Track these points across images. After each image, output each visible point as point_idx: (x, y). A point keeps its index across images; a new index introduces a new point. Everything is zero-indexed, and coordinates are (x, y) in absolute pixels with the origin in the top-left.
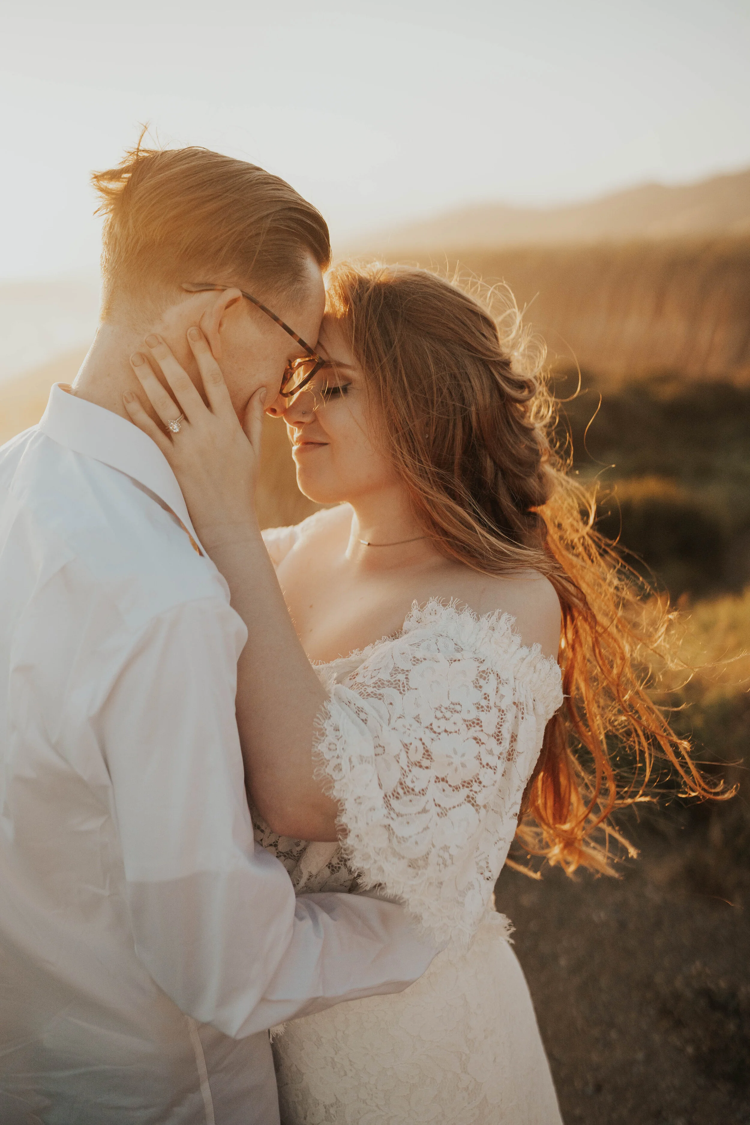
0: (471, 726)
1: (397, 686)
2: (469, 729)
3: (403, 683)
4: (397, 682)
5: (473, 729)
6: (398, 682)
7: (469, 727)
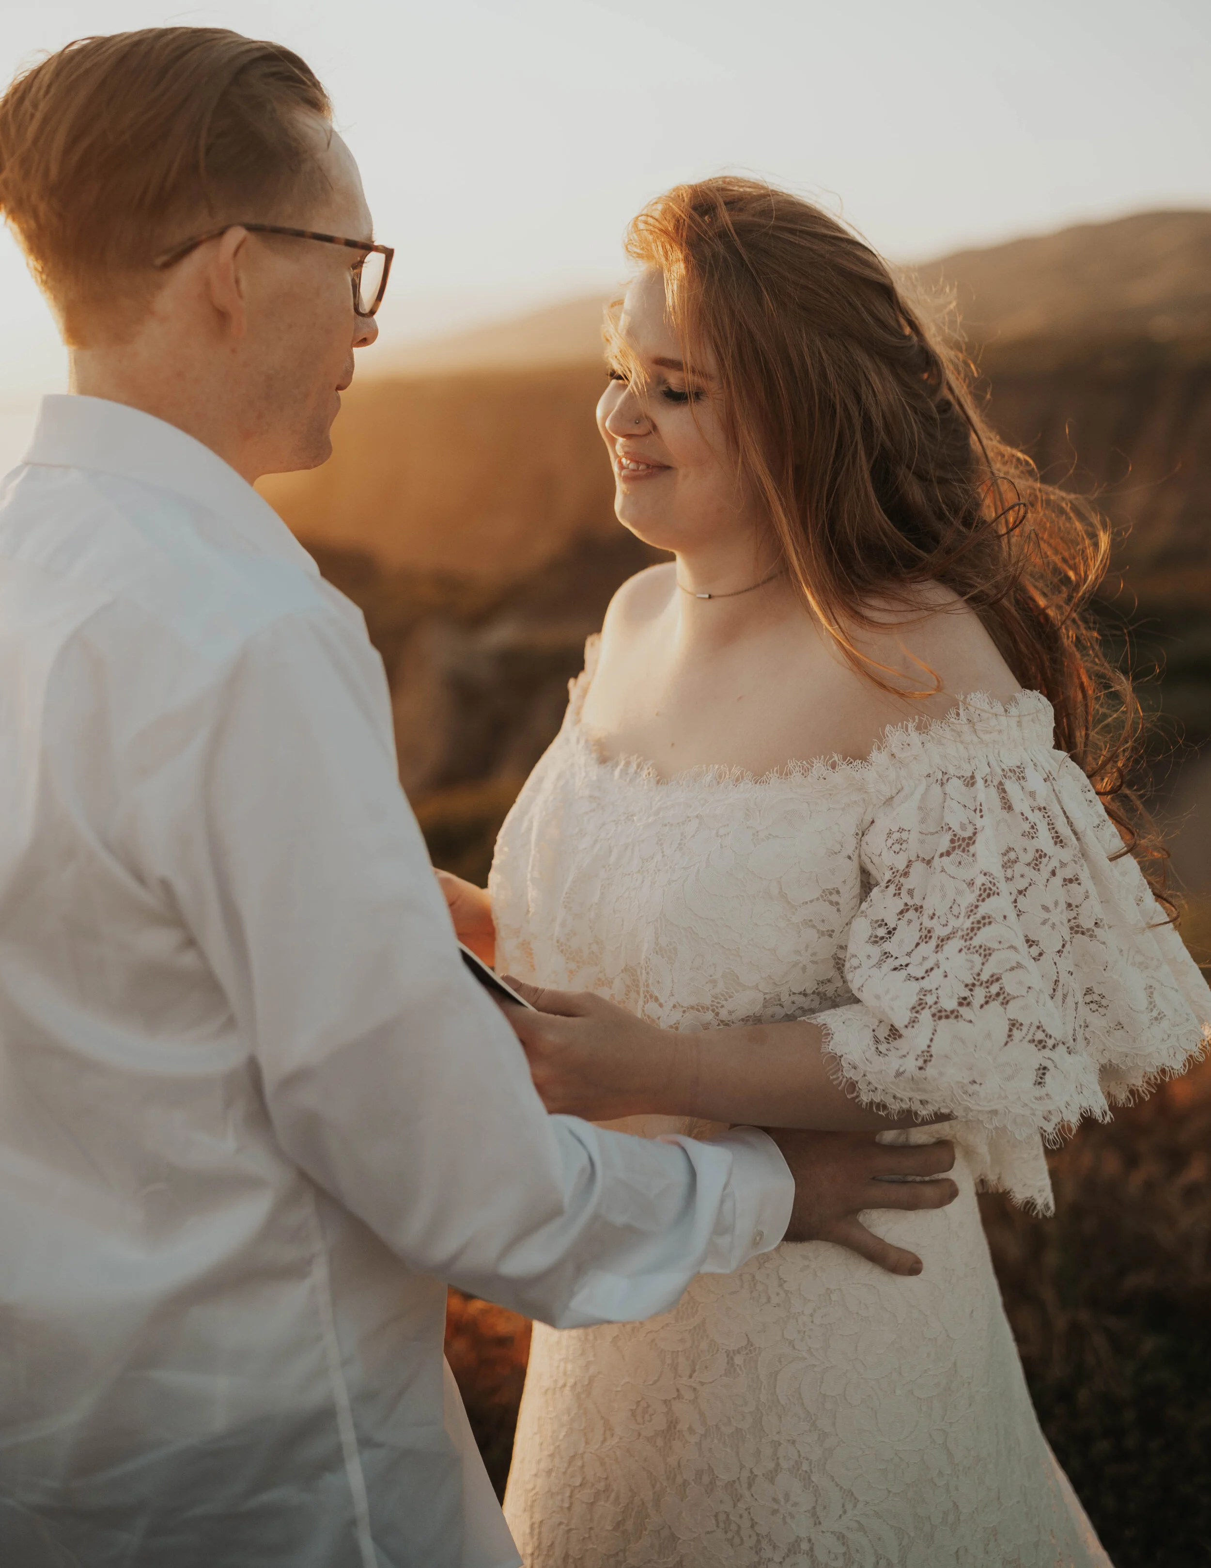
0: (1036, 865)
1: (988, 891)
2: (1039, 870)
3: (990, 882)
4: (983, 888)
5: (1042, 866)
6: (985, 887)
7: (1036, 867)
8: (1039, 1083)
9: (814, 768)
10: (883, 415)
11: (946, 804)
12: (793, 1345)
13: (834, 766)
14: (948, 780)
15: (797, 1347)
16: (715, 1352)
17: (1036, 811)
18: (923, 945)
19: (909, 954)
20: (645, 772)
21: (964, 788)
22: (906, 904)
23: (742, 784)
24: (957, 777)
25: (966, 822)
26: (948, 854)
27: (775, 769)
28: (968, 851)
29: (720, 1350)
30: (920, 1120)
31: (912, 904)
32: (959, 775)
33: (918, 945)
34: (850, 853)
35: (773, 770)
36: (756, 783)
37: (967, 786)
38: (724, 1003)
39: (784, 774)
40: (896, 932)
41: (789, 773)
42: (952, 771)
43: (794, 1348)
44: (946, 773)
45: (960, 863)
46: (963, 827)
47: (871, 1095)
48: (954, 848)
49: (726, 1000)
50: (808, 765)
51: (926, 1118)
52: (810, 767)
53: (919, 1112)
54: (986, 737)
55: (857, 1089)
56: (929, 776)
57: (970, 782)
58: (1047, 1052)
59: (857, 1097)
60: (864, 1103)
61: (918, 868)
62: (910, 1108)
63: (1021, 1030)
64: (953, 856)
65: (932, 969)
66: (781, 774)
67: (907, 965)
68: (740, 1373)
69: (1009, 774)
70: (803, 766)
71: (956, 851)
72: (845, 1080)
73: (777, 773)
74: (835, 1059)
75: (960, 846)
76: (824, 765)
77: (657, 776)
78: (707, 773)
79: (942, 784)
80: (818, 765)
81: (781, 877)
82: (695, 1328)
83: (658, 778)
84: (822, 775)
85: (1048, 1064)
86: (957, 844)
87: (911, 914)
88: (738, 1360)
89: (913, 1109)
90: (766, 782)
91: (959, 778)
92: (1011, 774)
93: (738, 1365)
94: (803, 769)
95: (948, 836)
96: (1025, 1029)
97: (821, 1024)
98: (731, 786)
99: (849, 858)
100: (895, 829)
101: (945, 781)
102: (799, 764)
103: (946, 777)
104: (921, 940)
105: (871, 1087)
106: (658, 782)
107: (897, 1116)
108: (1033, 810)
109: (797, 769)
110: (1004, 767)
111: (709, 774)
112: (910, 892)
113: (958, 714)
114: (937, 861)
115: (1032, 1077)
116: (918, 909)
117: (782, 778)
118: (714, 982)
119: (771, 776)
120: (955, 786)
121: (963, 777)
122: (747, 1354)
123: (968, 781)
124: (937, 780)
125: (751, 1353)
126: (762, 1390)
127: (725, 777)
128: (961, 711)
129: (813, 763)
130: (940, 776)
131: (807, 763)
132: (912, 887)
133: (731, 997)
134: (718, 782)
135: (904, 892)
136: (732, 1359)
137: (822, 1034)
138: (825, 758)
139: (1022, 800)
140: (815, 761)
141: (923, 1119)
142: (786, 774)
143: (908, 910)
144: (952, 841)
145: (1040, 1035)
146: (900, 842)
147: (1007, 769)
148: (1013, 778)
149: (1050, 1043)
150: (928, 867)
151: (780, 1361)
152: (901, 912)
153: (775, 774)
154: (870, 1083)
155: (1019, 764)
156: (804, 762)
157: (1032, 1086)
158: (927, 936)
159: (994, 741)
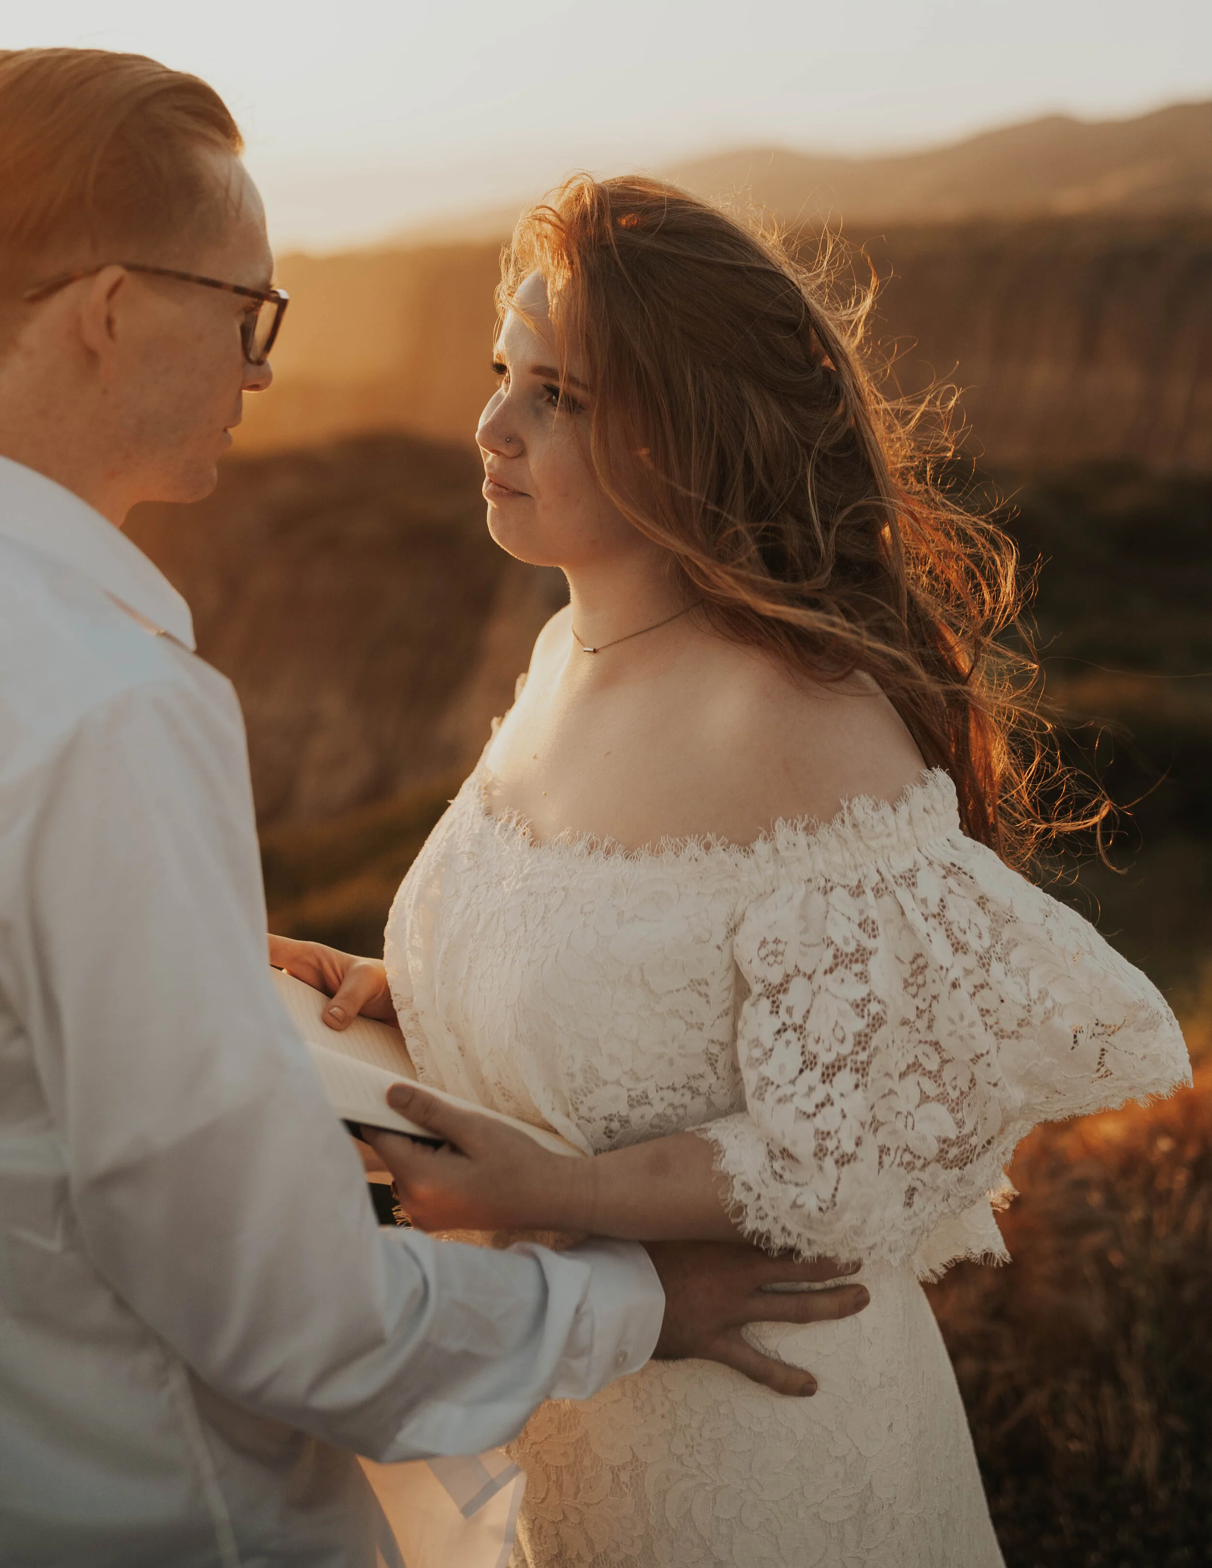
8: (909, 1204)
9: (687, 847)
10: (765, 460)
11: (829, 916)
12: (682, 1461)
13: (708, 846)
14: (832, 889)
15: (685, 1463)
16: (599, 1469)
17: (931, 919)
18: (807, 1072)
19: (793, 1082)
20: (521, 831)
21: (849, 897)
22: (784, 1024)
23: (612, 858)
24: (841, 886)
25: (849, 935)
26: (831, 970)
27: (647, 845)
28: (850, 968)
29: (604, 1466)
30: (800, 1260)
31: (790, 1024)
32: (843, 884)
33: (801, 1071)
34: (720, 942)
35: (644, 847)
36: (626, 858)
37: (853, 895)
38: (583, 1099)
39: (656, 851)
40: (774, 1053)
41: (660, 851)
42: (836, 878)
43: (683, 1464)
44: (829, 881)
45: (843, 981)
46: (846, 941)
47: (758, 1224)
48: (837, 965)
49: (586, 1096)
50: (681, 844)
51: (808, 1261)
52: (683, 846)
53: (802, 1252)
54: (873, 844)
55: (744, 1213)
56: (809, 880)
57: (857, 891)
58: (916, 1173)
59: (741, 1223)
60: (746, 1232)
61: (798, 985)
62: (795, 1245)
63: (889, 1155)
64: (835, 973)
65: (823, 1105)
66: (653, 851)
67: (792, 1095)
68: (627, 1491)
69: (900, 881)
70: (676, 846)
71: (839, 967)
72: (733, 1202)
73: (649, 850)
74: (726, 1179)
75: (843, 962)
76: (697, 845)
77: (531, 838)
78: (580, 840)
79: (826, 893)
80: (692, 844)
81: (643, 964)
82: (577, 1441)
83: (532, 839)
84: (694, 855)
85: (918, 1184)
86: (840, 960)
87: (790, 1035)
88: (624, 1477)
89: (798, 1247)
90: (637, 858)
91: (844, 887)
92: (903, 881)
93: (623, 1483)
94: (675, 847)
95: (831, 952)
96: (892, 1153)
97: (712, 1140)
98: (602, 859)
99: (719, 948)
100: (770, 939)
101: (828, 889)
102: (672, 841)
103: (829, 885)
104: (805, 1066)
105: (762, 1213)
106: (531, 845)
107: (777, 1253)
108: (926, 919)
109: (670, 846)
110: (895, 873)
111: (581, 842)
112: (789, 1010)
113: (843, 822)
114: (819, 977)
115: (903, 1198)
116: (799, 1029)
117: (653, 856)
118: (572, 1076)
119: (642, 852)
120: (839, 895)
121: (848, 886)
122: (633, 1470)
123: (854, 892)
124: (819, 888)
125: (637, 1469)
126: (651, 1512)
127: (596, 847)
128: (846, 819)
129: (687, 841)
130: (822, 883)
131: (680, 840)
132: (791, 1004)
133: (591, 1092)
134: (590, 852)
135: (782, 1010)
136: (618, 1476)
137: (713, 1150)
138: (699, 837)
139: (913, 909)
140: (689, 840)
141: (804, 1261)
142: (658, 852)
143: (785, 1030)
144: (835, 957)
145: (907, 1157)
146: (775, 954)
147: (898, 876)
148: (904, 886)
149: (919, 1163)
150: (810, 983)
151: (668, 1478)
152: (779, 1032)
153: (647, 851)
154: (761, 1208)
155: (911, 866)
156: (677, 840)
157: (902, 1208)
158: (809, 1063)
159: (883, 846)
